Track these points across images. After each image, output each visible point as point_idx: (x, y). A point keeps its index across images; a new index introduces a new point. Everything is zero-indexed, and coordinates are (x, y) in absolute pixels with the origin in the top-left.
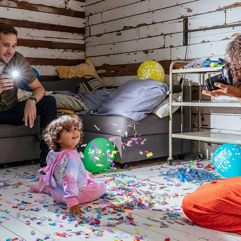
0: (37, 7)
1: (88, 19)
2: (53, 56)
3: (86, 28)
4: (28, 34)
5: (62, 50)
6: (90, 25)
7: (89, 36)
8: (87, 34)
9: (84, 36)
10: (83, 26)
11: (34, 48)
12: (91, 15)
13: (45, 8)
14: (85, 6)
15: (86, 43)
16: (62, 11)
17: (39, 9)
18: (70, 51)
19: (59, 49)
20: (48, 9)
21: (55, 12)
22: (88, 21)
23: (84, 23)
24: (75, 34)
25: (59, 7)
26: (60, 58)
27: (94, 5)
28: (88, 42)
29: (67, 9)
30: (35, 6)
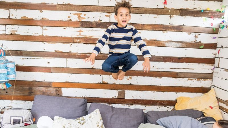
0: (165, 43)
1: (219, 50)
2: (176, 84)
3: (216, 59)
4: (154, 67)
5: (186, 79)
6: (220, 57)
7: (217, 67)
8: (216, 64)
9: (213, 66)
10: (213, 56)
11: (158, 78)
12: (222, 47)
13: (173, 43)
14: (218, 38)
15: (214, 72)
16: (191, 45)
17: (167, 45)
18: (195, 80)
19: (184, 78)
20: (176, 44)
21: (184, 46)
22: (218, 53)
23: (214, 54)
24: (203, 64)
25: (188, 41)
26: (183, 86)
27: (226, 38)
28: (216, 72)
29: (196, 42)
30: (163, 43)
